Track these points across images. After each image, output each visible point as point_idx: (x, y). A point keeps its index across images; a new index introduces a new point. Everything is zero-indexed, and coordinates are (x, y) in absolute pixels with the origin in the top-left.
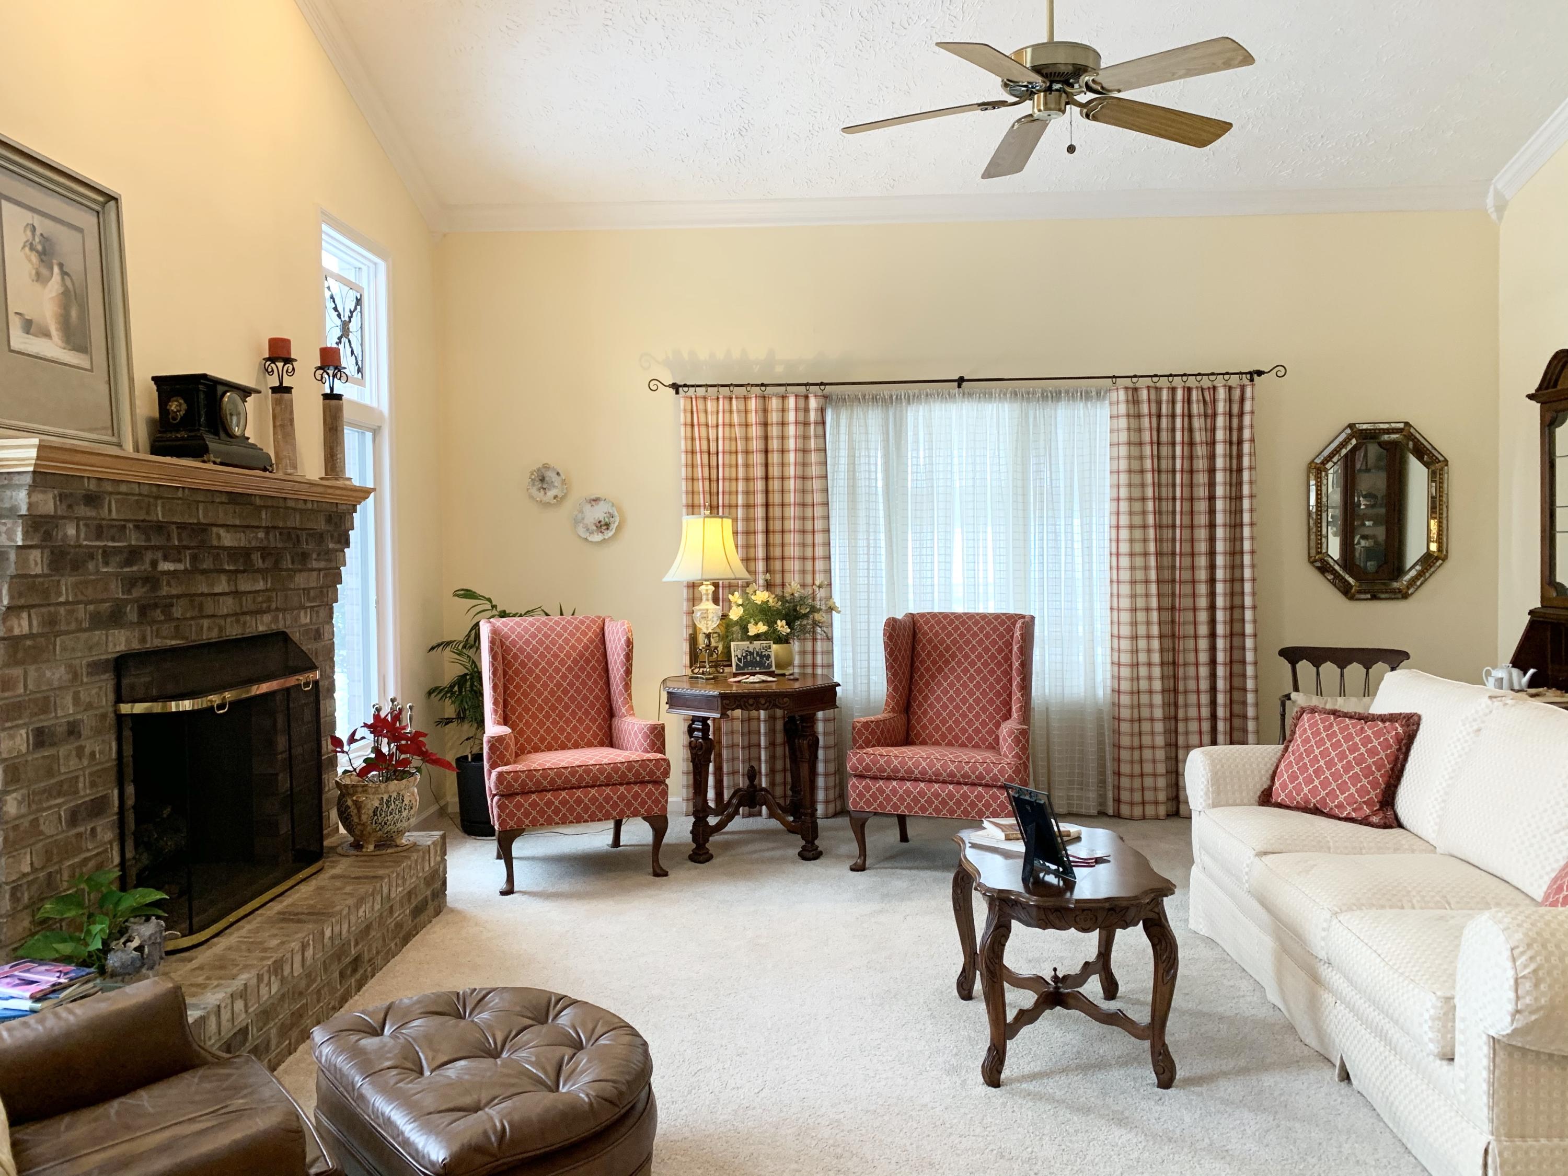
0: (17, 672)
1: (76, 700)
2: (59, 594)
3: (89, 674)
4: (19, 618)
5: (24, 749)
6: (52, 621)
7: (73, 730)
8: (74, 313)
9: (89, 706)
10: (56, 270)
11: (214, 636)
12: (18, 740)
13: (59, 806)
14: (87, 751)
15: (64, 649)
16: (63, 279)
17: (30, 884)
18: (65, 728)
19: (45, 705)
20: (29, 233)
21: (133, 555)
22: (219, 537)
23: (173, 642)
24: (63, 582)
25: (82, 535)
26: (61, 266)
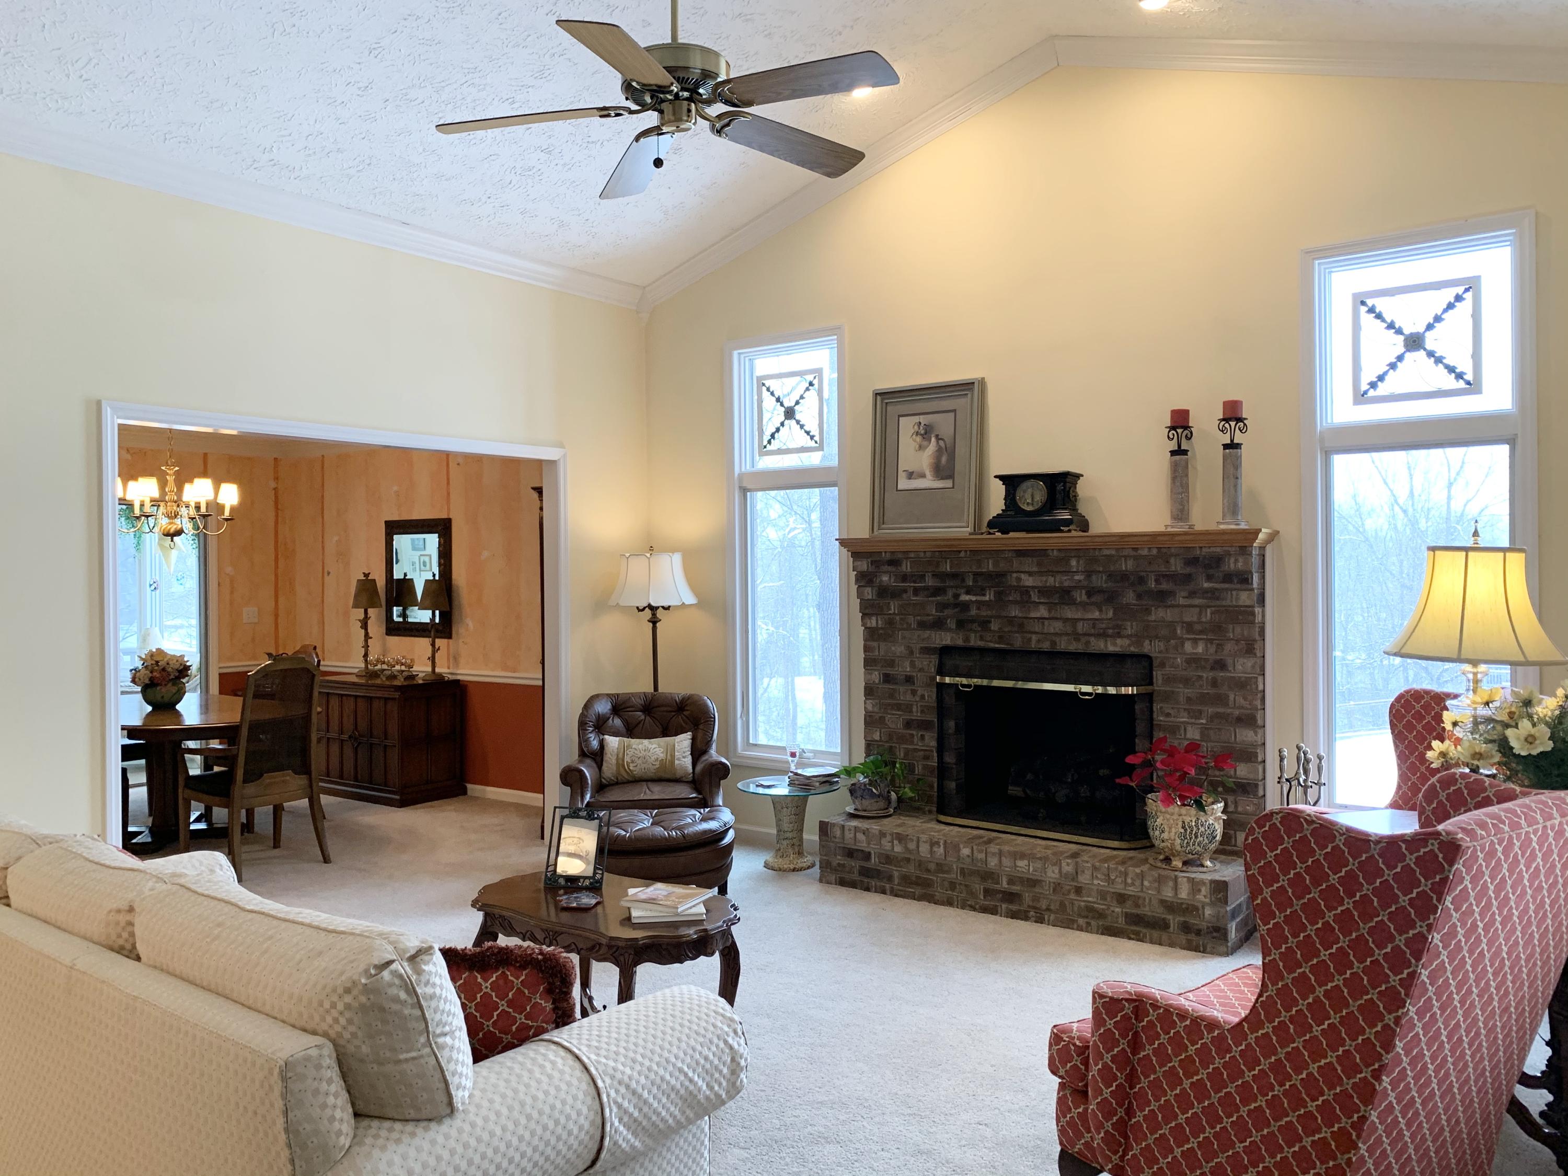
0: (875, 644)
1: (912, 665)
2: (890, 609)
3: (920, 653)
4: (870, 619)
5: (877, 681)
6: (890, 623)
7: (909, 680)
8: (944, 459)
9: (921, 670)
10: (933, 439)
11: (1046, 646)
12: (873, 676)
13: (900, 715)
14: (919, 693)
15: (904, 638)
16: (938, 443)
17: (879, 746)
18: (903, 677)
19: (891, 663)
20: (916, 427)
21: (937, 591)
22: (1019, 579)
23: (997, 646)
24: (892, 603)
25: (892, 580)
26: (937, 436)
